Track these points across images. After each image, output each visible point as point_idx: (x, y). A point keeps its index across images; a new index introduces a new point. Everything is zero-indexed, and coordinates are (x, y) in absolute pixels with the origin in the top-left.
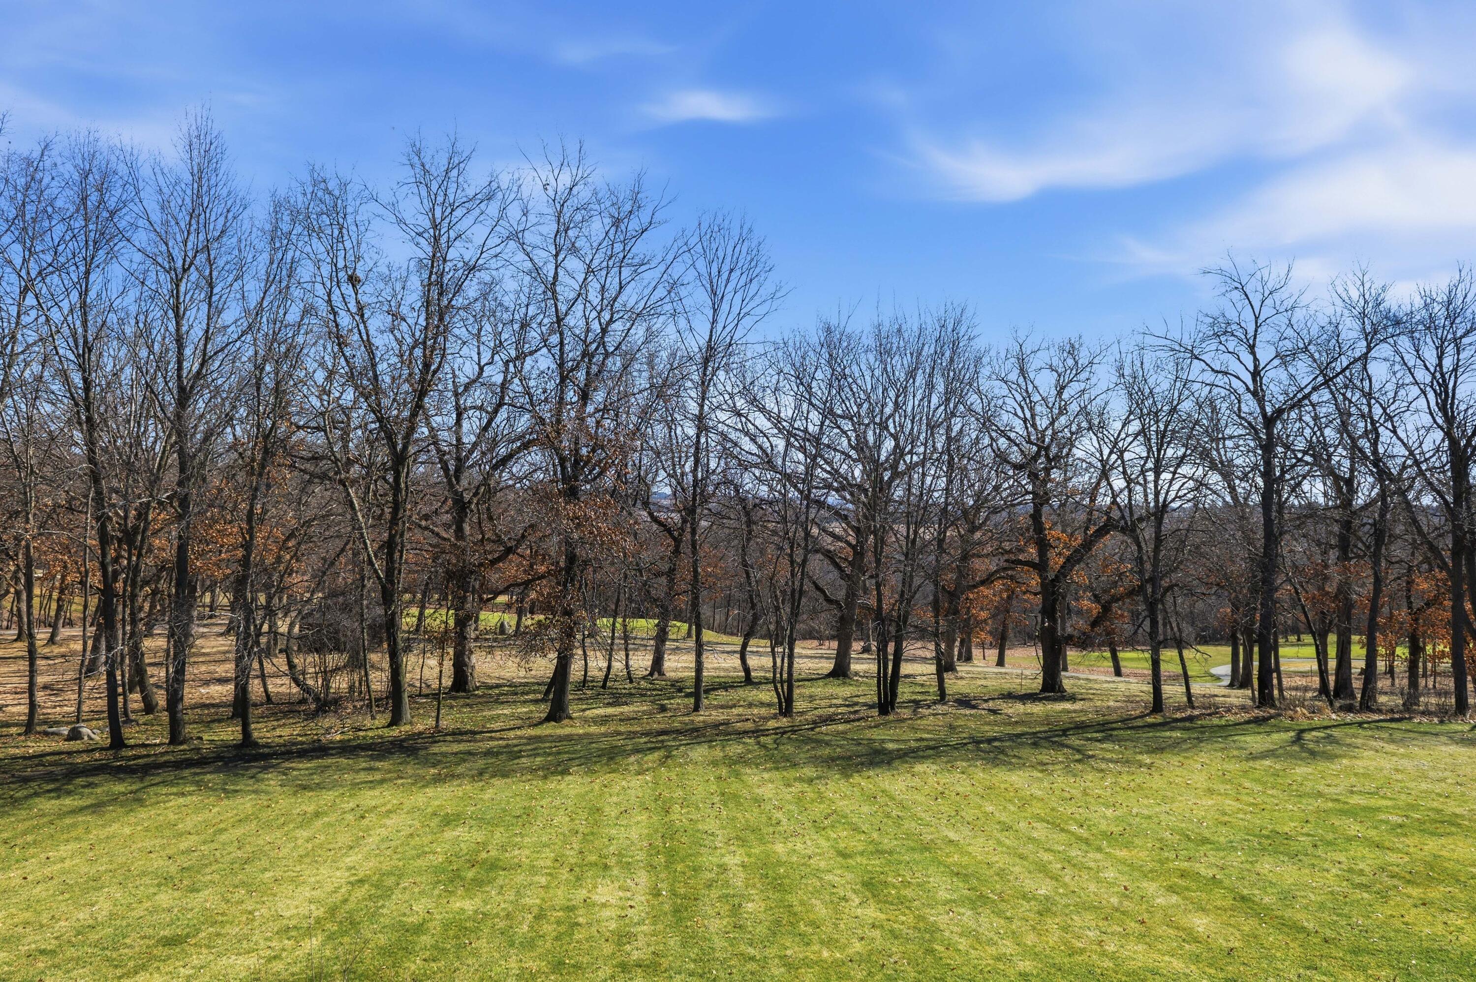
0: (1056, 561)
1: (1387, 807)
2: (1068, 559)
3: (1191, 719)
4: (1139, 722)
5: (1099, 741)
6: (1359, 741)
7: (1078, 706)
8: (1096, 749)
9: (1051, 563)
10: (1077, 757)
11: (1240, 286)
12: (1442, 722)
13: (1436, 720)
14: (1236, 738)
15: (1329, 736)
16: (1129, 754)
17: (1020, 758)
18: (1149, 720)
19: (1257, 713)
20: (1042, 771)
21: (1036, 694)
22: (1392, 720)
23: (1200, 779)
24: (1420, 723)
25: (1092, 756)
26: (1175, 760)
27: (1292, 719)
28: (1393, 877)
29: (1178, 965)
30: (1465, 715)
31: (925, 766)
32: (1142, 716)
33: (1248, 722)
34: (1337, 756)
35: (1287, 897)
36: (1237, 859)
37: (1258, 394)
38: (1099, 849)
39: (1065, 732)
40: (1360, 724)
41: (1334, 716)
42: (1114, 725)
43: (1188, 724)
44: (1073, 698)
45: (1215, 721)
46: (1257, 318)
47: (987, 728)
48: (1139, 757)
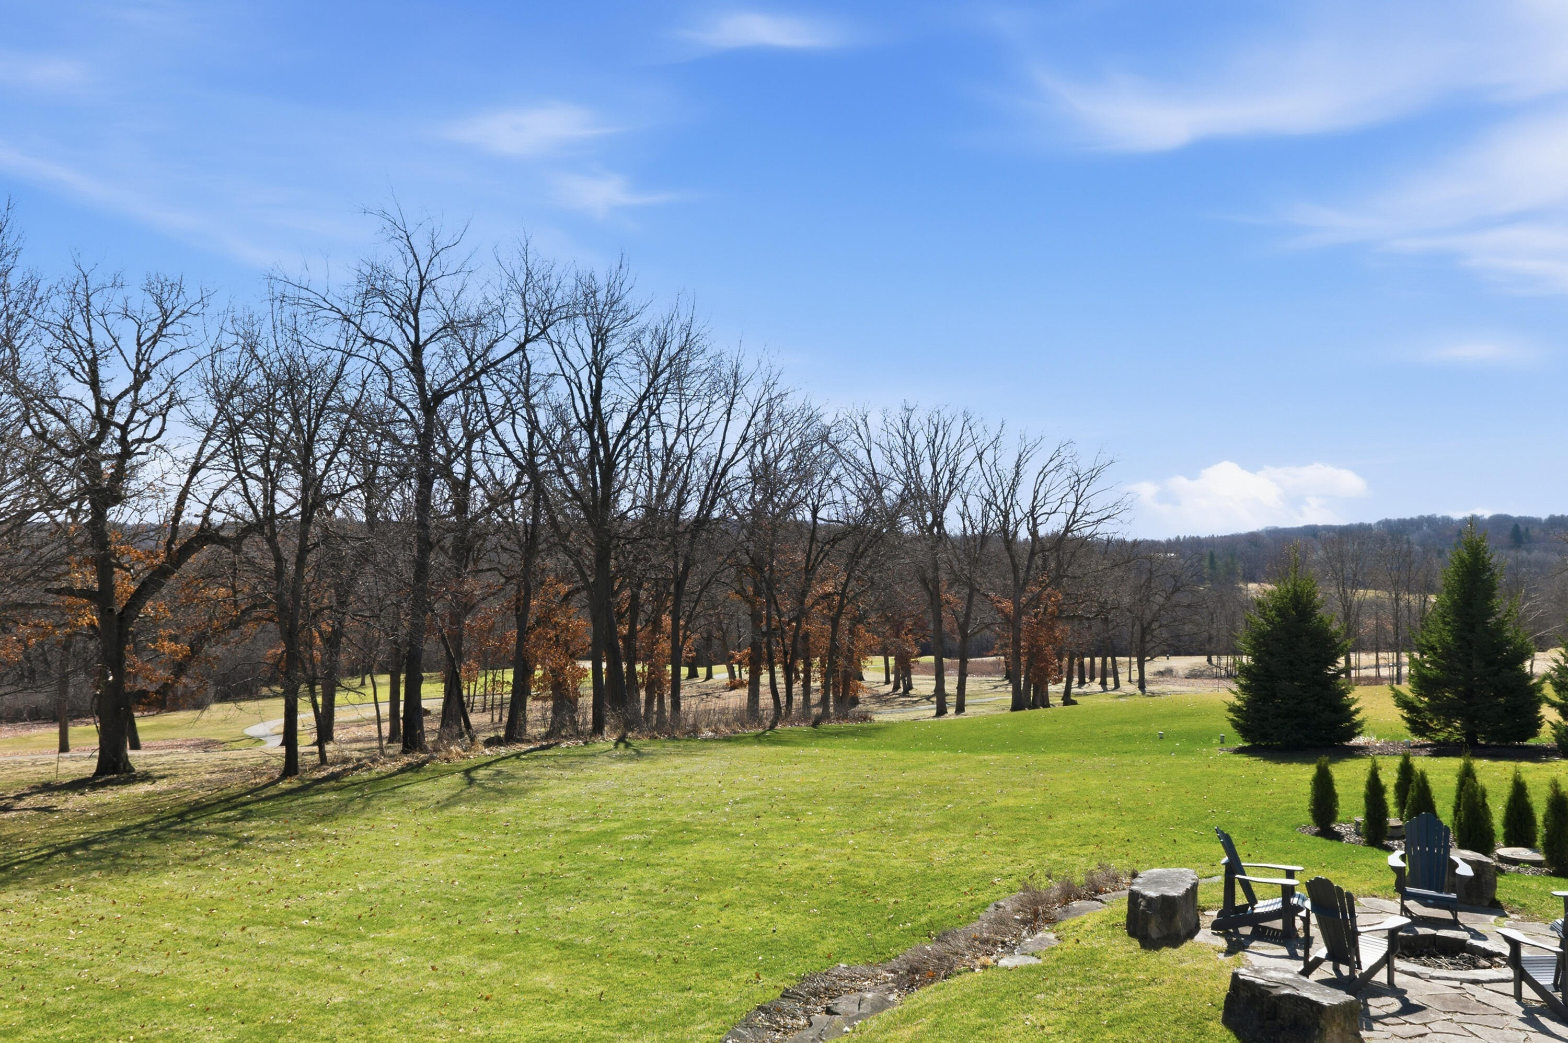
0: (124, 585)
1: (620, 828)
2: (144, 585)
3: (334, 777)
4: (272, 791)
5: (238, 820)
6: (534, 773)
7: (162, 785)
8: (249, 828)
9: (119, 590)
10: (231, 842)
11: (404, 235)
12: (586, 743)
13: (581, 743)
14: (405, 789)
15: (499, 772)
16: (295, 827)
17: (152, 857)
18: (283, 785)
19: (406, 759)
20: (199, 867)
21: (88, 779)
22: (543, 748)
23: (404, 838)
24: (568, 747)
25: (248, 839)
26: (359, 823)
27: (448, 761)
28: (682, 889)
29: (563, 1026)
30: (602, 734)
31: (12, 893)
32: (274, 783)
33: (402, 771)
34: (527, 791)
35: (604, 931)
36: (521, 909)
37: (417, 369)
38: (360, 938)
39: (181, 817)
40: (518, 756)
41: (487, 752)
42: (244, 799)
43: (333, 783)
44: (146, 777)
45: (365, 775)
46: (422, 279)
47: (58, 831)
48: (312, 828)
